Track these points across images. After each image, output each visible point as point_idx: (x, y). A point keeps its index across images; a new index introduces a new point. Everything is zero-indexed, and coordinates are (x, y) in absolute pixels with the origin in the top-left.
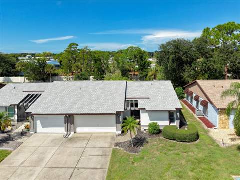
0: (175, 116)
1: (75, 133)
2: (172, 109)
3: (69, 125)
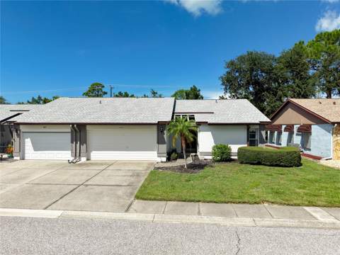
0: (257, 137)
1: (88, 160)
2: (253, 122)
3: (78, 145)
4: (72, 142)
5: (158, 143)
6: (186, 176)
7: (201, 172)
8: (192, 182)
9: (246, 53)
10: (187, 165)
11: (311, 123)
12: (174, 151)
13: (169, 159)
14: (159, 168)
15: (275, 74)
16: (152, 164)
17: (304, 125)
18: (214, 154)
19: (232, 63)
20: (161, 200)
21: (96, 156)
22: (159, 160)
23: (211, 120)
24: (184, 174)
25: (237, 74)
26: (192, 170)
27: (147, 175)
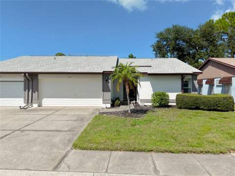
0: (190, 86)
1: (39, 106)
2: (187, 72)
3: (30, 93)
4: (25, 90)
5: (103, 91)
6: (131, 120)
7: (145, 117)
8: (137, 126)
9: (171, 27)
10: (130, 110)
11: (231, 75)
12: (118, 99)
13: (113, 106)
14: (103, 113)
15: (194, 42)
16: (97, 109)
17: (224, 78)
18: (154, 101)
19: (161, 34)
20: (104, 149)
21: (47, 102)
22: (104, 106)
23: (149, 71)
24: (129, 119)
25: (165, 43)
26: (136, 115)
27: (91, 119)
